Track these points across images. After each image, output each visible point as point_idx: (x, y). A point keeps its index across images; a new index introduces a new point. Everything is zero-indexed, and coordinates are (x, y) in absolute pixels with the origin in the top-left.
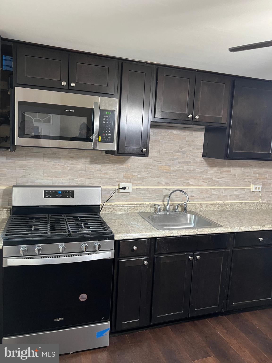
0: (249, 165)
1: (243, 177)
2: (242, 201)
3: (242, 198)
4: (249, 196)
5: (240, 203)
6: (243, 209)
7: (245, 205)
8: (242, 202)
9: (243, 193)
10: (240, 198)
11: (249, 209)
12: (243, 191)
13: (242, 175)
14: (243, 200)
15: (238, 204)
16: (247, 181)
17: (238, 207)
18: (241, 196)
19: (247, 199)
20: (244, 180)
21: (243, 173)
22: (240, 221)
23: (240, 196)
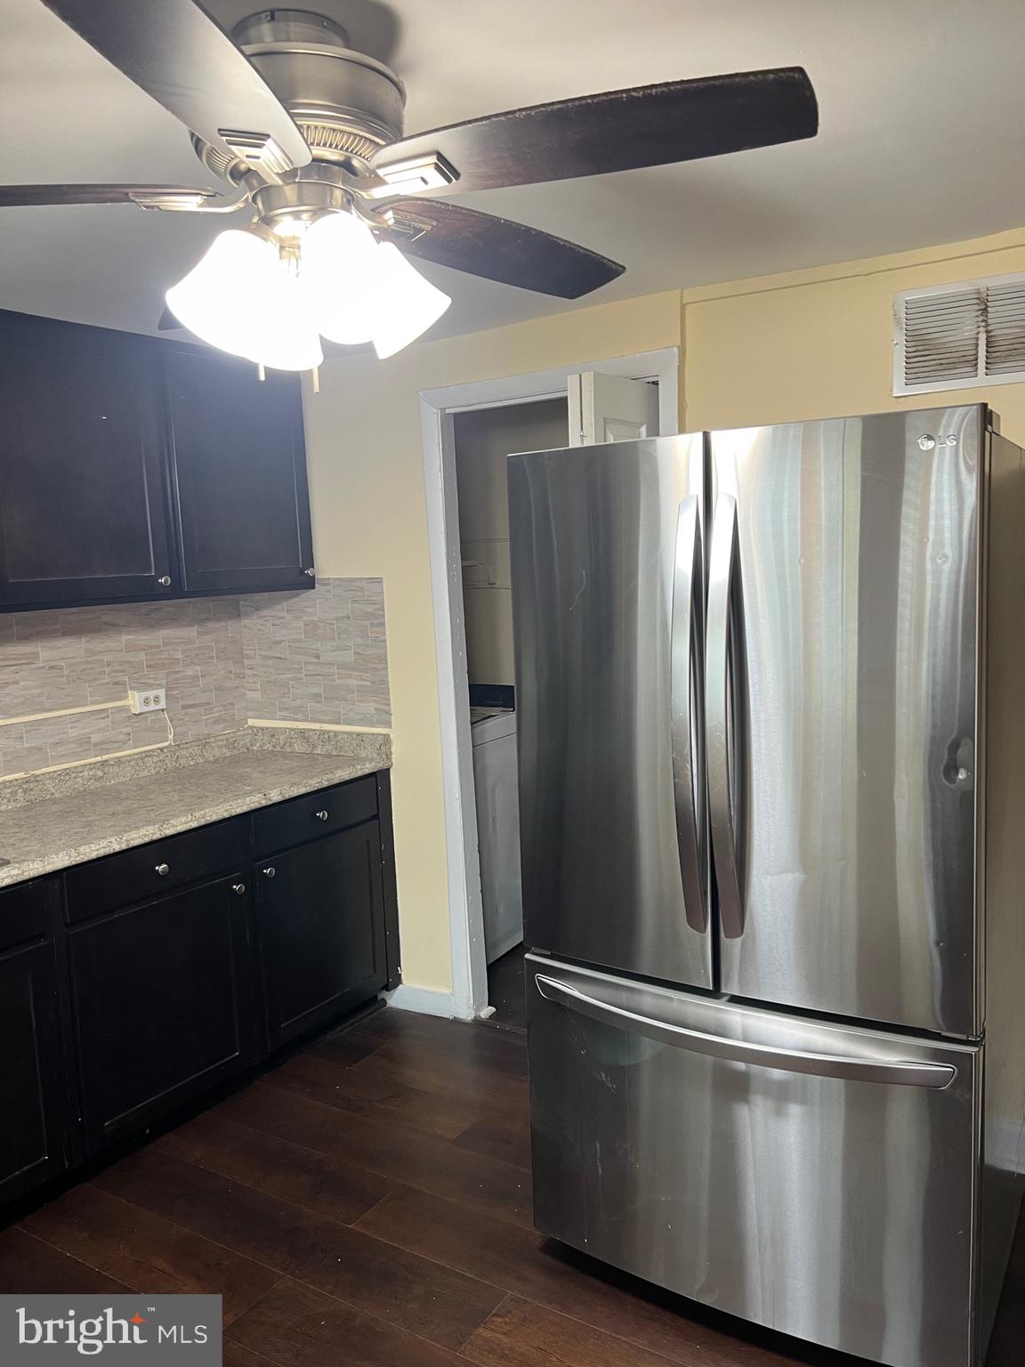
0: (105, 623)
1: (92, 669)
2: (106, 754)
3: (103, 747)
4: (129, 734)
5: (95, 763)
6: (110, 781)
7: (116, 769)
8: (105, 757)
9: (103, 725)
10: (96, 745)
11: (135, 777)
12: (102, 721)
13: (88, 663)
14: (107, 751)
15: (91, 769)
16: (107, 684)
17: (92, 781)
18: (98, 740)
19: (122, 745)
20: (96, 679)
21: (89, 655)
22: (88, 824)
23: (95, 738)
